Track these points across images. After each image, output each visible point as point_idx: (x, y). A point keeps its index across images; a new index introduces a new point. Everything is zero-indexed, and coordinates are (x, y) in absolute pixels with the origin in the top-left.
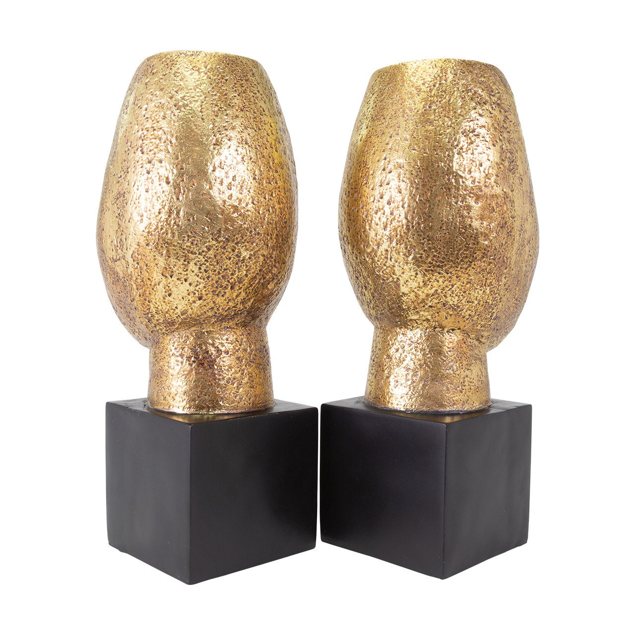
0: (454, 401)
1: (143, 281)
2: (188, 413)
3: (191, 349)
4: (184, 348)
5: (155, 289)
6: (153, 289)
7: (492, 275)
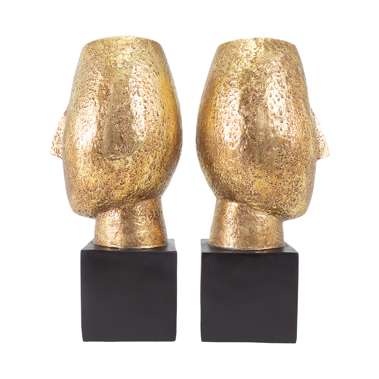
0: (229, 242)
1: (136, 172)
2: (152, 247)
3: (150, 211)
4: (146, 211)
5: (142, 177)
6: (141, 177)
7: (240, 168)
